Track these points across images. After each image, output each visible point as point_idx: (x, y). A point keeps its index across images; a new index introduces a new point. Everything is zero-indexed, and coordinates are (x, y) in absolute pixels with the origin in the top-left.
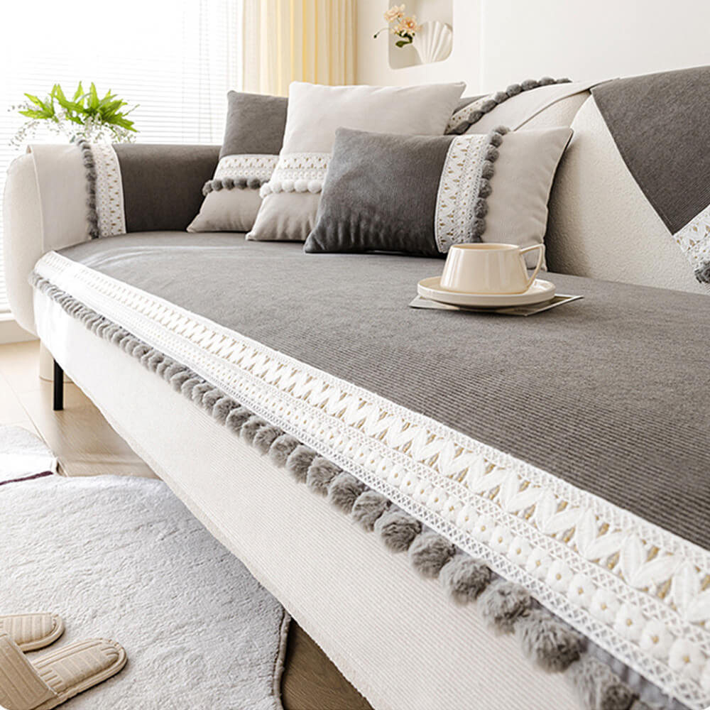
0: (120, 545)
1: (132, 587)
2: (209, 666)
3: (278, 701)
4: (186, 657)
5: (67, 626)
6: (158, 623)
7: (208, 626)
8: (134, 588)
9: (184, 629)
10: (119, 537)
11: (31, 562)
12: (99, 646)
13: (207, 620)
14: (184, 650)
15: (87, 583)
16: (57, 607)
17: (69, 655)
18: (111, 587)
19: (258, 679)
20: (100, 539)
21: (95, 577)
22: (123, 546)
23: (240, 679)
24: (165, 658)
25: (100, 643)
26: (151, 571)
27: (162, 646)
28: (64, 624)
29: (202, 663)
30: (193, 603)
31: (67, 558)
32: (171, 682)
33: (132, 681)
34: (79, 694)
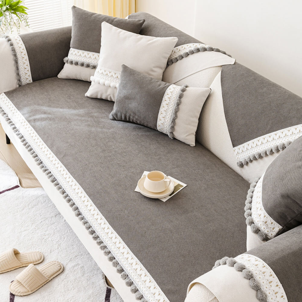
0: (52, 223)
1: (59, 241)
2: (86, 270)
3: (105, 280)
4: (80, 266)
5: (44, 255)
6: (70, 255)
7: (84, 256)
8: (60, 241)
9: (77, 257)
10: (50, 220)
11: (26, 230)
12: (56, 264)
13: (84, 254)
14: (78, 264)
15: (45, 239)
16: (39, 249)
17: (48, 267)
18: (53, 241)
19: (99, 274)
20: (45, 220)
21: (47, 237)
22: (53, 224)
23: (94, 274)
24: (74, 267)
25: (56, 263)
26: (64, 235)
27: (72, 263)
28: (43, 255)
29: (84, 269)
30: (79, 248)
31: (36, 229)
32: (77, 274)
33: (66, 274)
34: (54, 278)
